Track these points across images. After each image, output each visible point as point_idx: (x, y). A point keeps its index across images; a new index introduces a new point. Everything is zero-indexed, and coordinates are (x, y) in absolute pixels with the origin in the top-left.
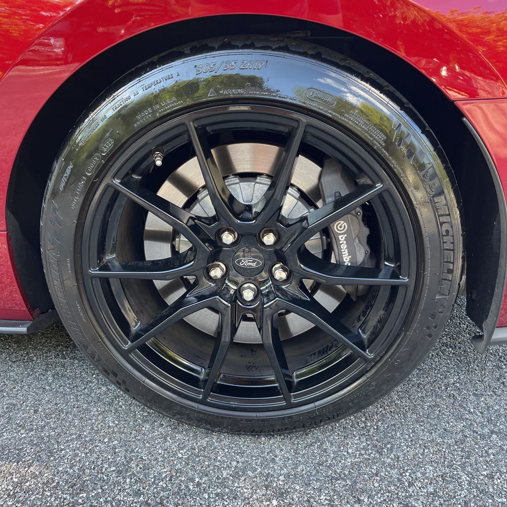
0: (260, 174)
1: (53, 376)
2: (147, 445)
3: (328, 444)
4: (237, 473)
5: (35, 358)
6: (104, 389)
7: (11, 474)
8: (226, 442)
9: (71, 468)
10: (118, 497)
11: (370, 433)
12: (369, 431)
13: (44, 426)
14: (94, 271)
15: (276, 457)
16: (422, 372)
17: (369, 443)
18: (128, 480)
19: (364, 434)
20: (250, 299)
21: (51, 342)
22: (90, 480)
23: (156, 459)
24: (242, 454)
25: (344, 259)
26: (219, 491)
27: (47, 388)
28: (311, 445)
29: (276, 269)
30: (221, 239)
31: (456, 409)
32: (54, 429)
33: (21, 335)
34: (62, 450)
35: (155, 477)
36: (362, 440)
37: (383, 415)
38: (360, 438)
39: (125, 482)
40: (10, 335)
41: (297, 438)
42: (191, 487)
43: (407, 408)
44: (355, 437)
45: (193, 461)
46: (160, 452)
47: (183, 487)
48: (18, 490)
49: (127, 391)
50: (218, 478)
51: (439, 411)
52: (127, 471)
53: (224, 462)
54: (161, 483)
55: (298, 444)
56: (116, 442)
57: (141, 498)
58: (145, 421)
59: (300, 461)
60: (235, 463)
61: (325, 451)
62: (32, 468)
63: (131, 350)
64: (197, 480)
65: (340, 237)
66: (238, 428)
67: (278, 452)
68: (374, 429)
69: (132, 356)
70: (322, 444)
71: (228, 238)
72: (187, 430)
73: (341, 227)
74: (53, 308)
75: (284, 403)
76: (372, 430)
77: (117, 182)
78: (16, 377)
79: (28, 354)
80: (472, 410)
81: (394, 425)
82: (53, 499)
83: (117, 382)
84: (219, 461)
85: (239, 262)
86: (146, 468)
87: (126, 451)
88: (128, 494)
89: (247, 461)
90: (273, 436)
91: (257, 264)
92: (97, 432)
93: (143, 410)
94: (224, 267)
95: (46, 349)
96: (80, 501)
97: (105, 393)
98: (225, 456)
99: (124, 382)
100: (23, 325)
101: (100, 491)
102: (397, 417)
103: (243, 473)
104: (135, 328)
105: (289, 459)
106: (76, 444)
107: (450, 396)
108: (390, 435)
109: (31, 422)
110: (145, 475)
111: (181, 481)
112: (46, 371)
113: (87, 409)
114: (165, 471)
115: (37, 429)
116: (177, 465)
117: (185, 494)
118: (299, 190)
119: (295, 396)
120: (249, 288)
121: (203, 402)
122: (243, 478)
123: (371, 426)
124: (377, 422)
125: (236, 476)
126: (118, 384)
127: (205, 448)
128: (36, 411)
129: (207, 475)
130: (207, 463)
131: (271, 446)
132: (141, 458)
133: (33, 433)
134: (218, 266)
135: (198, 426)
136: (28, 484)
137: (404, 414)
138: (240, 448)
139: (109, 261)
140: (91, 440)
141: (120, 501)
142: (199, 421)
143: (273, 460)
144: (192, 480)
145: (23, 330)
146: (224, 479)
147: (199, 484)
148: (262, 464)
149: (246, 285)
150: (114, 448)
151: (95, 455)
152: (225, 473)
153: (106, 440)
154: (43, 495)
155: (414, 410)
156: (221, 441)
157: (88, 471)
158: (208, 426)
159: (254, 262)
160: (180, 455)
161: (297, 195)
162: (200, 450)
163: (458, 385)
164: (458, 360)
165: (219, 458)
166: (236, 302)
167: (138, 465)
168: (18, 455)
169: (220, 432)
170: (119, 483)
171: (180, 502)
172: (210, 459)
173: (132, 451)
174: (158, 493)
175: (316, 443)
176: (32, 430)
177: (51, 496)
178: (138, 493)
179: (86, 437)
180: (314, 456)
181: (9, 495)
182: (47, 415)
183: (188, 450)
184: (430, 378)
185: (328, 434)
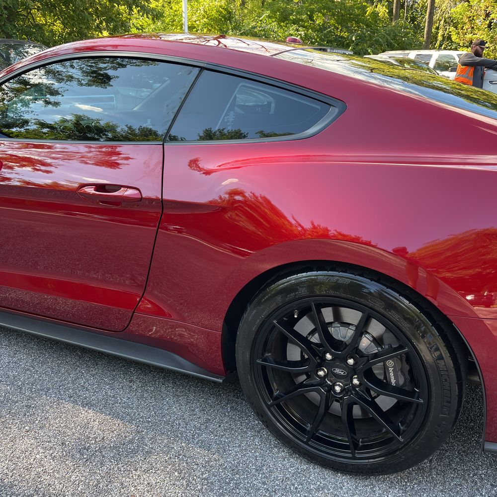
0: (352, 325)
1: (231, 408)
2: (274, 460)
3: (377, 488)
4: (319, 489)
5: (222, 395)
6: (257, 422)
7: (205, 456)
8: (317, 470)
9: (233, 461)
10: (254, 482)
11: (407, 490)
12: (406, 488)
13: (223, 435)
14: (259, 361)
15: (343, 486)
16: (461, 461)
17: (403, 494)
18: (260, 475)
19: (403, 489)
20: (339, 392)
21: (232, 387)
22: (242, 470)
23: (277, 469)
24: (324, 479)
25: (392, 381)
26: (306, 495)
27: (227, 414)
28: (367, 486)
29: (355, 378)
30: (325, 356)
31: (472, 490)
32: (227, 438)
33: (220, 383)
34: (230, 450)
35: (274, 477)
36: (400, 492)
37: (420, 482)
38: (399, 490)
39: (259, 476)
40: (214, 382)
41: (360, 479)
42: (292, 489)
43: (438, 482)
44: (396, 489)
45: (297, 476)
46: (280, 465)
47: (288, 487)
48: (207, 465)
49: (267, 427)
50: (308, 488)
51: (460, 489)
52: (260, 471)
53: (313, 480)
54: (277, 482)
55: (359, 483)
56: (258, 454)
57: (265, 486)
58: (275, 447)
59: (357, 493)
60: (319, 483)
61: (374, 491)
62: (215, 456)
63: (272, 405)
64: (296, 486)
65: (390, 369)
66: (325, 464)
67: (345, 484)
68: (411, 488)
69: (272, 409)
70: (373, 487)
71: (329, 356)
72: (297, 458)
73: (390, 363)
74: (236, 370)
75: (350, 455)
76: (409, 488)
77: (275, 322)
78: (212, 404)
79: (219, 391)
80: (484, 494)
81: (425, 489)
82: (223, 474)
83: (263, 421)
84: (311, 479)
85: (334, 370)
86: (271, 472)
87: (262, 460)
88: (259, 482)
89: (326, 484)
90: (346, 475)
91: (344, 373)
92: (249, 446)
93: (275, 440)
94: (326, 370)
95: (229, 390)
96: (235, 478)
97: (257, 425)
98: (315, 478)
99: (266, 422)
100: (221, 378)
101: (246, 476)
102: (429, 485)
103: (322, 489)
104: (276, 393)
105: (350, 490)
106: (237, 449)
107: (474, 481)
108: (419, 494)
109: (217, 431)
110: (269, 475)
111: (288, 484)
112: (227, 404)
113: (246, 432)
114: (280, 476)
115: (219, 436)
116: (287, 475)
117: (288, 491)
118: (373, 337)
119: (358, 453)
120: (339, 385)
121: (306, 443)
122: (321, 492)
123: (409, 485)
124: (414, 484)
125: (318, 490)
126: (263, 422)
127: (304, 470)
128: (220, 426)
129: (302, 485)
130: (303, 479)
131: (343, 480)
132: (269, 466)
133: (217, 437)
134: (323, 370)
135: (304, 457)
136: (212, 463)
137: (435, 484)
138: (324, 476)
139: (267, 357)
140: (245, 449)
141: (255, 484)
142: (304, 455)
143: (341, 488)
144: (293, 485)
145: (221, 381)
146: (311, 489)
147: (296, 488)
148: (334, 488)
149: (338, 383)
150: (256, 457)
151: (246, 458)
152: (312, 487)
153: (253, 451)
154: (218, 470)
155: (443, 484)
156: (315, 469)
157: (241, 465)
158: (309, 459)
159: (342, 371)
160: (290, 471)
161: (371, 339)
162: (302, 471)
163: (483, 476)
164: (493, 460)
165: (311, 478)
166: (330, 392)
167: (267, 469)
168: (209, 447)
169: (315, 464)
170: (255, 475)
171: (284, 494)
172: (306, 477)
173: (265, 461)
174: (274, 486)
175: (370, 485)
176: (217, 436)
177: (222, 472)
178: (264, 483)
179: (243, 447)
180: (366, 492)
181: (203, 466)
182: (225, 430)
183: (295, 469)
184: (465, 467)
185: (380, 483)
